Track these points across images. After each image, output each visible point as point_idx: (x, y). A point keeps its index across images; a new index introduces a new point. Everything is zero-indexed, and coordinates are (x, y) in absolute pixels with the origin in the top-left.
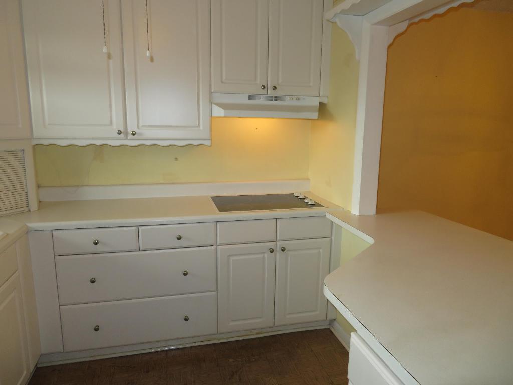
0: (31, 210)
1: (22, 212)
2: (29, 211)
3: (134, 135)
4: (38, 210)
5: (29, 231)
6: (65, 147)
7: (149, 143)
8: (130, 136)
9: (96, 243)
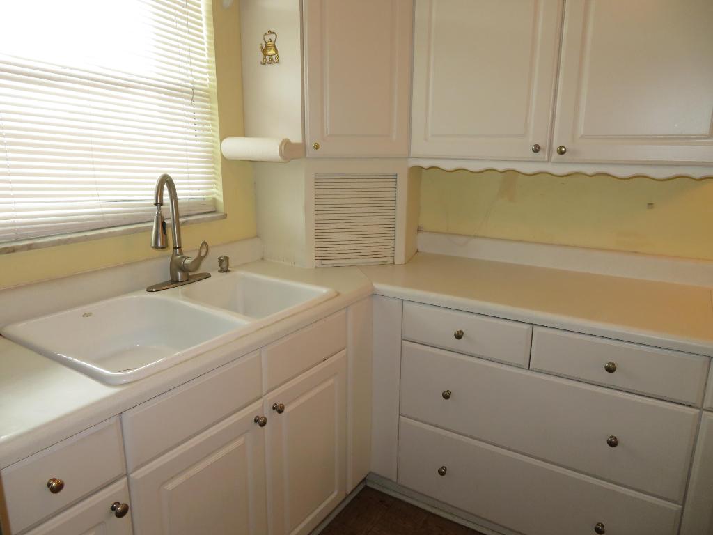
0: (396, 263)
1: (383, 264)
2: (394, 263)
3: (562, 153)
4: (405, 264)
5: (374, 295)
6: (447, 171)
7: (590, 170)
8: (555, 156)
9: (459, 336)
